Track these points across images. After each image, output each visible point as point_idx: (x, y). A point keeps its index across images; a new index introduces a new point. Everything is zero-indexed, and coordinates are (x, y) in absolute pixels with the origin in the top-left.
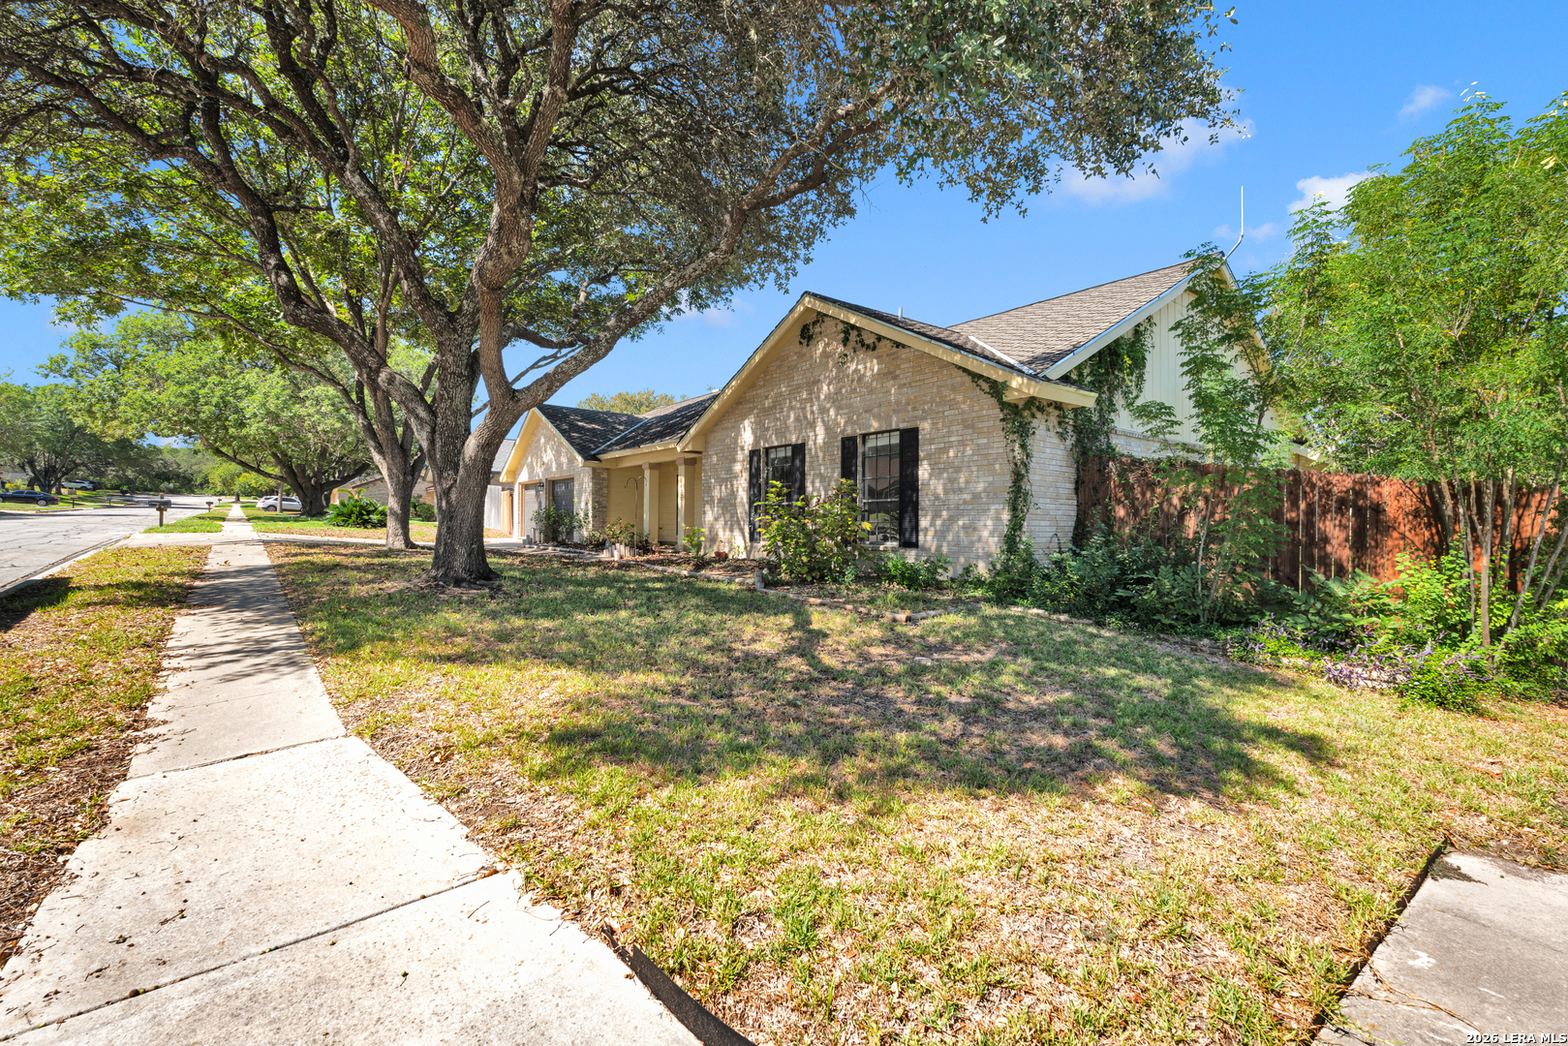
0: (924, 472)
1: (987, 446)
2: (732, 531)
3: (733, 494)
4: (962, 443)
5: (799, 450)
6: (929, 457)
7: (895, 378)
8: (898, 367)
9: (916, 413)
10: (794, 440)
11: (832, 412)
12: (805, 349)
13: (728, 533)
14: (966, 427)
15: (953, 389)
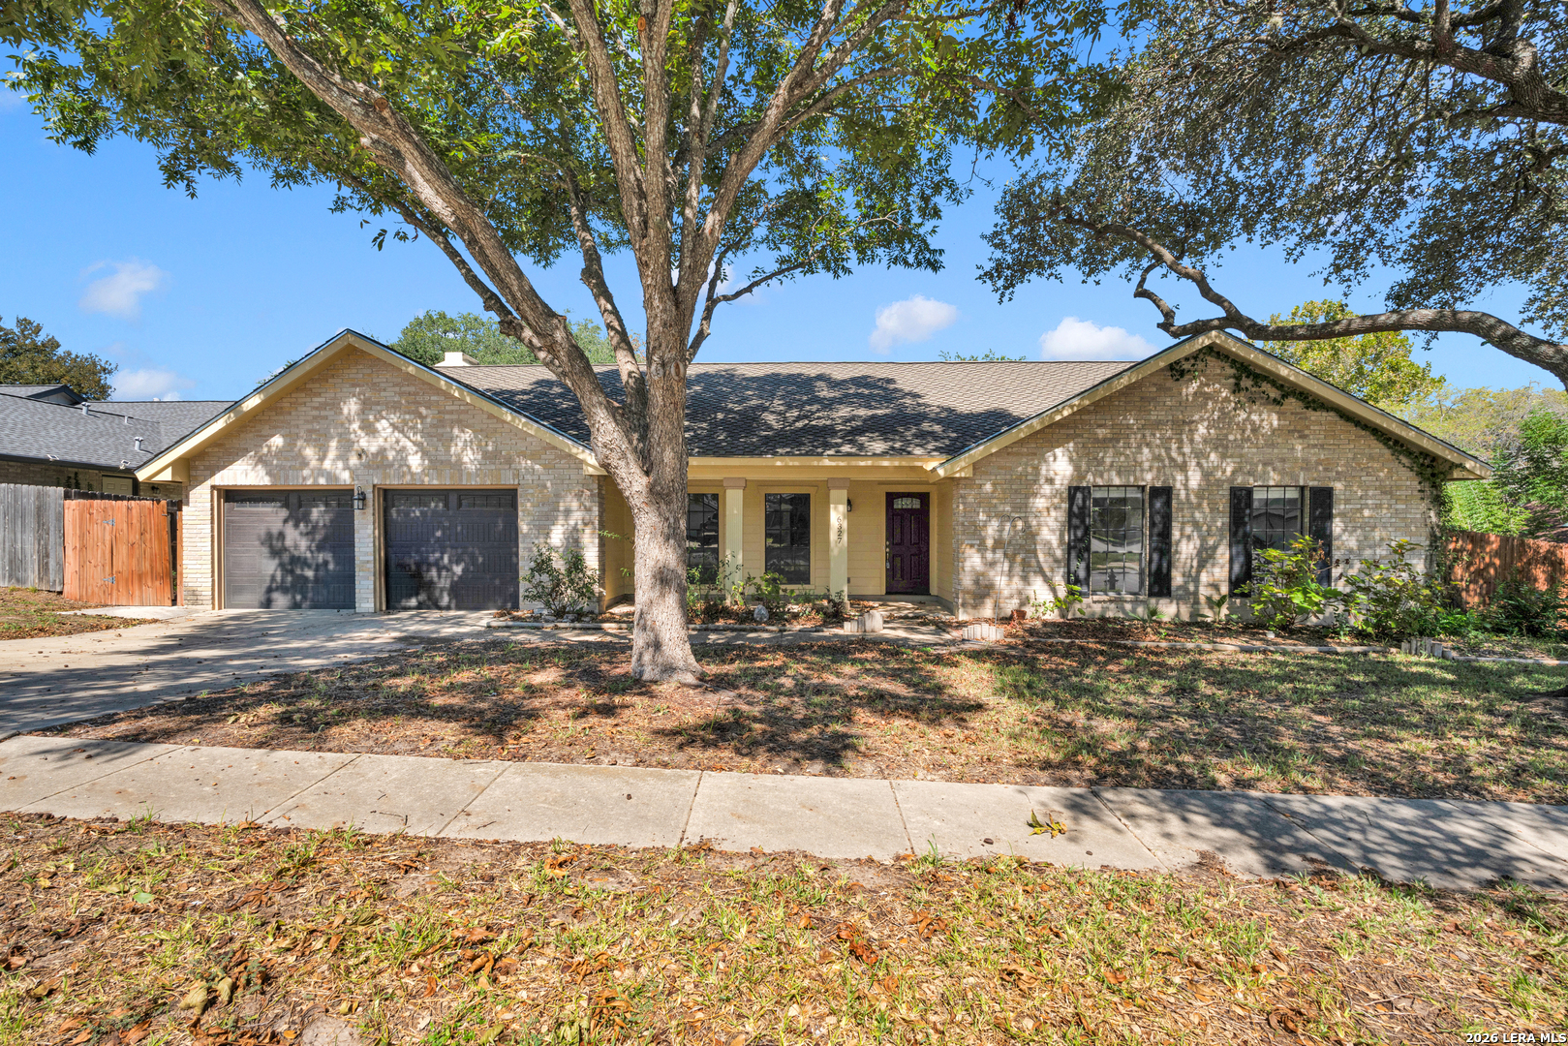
0: (1337, 526)
1: (1406, 511)
2: (1025, 579)
3: (1030, 535)
4: (1378, 507)
5: (1164, 493)
6: (1343, 515)
7: (1303, 437)
8: (1308, 427)
9: (1329, 474)
10: (1148, 478)
11: (1213, 456)
12: (1170, 383)
13: (1017, 583)
14: (1384, 493)
15: (1371, 458)
